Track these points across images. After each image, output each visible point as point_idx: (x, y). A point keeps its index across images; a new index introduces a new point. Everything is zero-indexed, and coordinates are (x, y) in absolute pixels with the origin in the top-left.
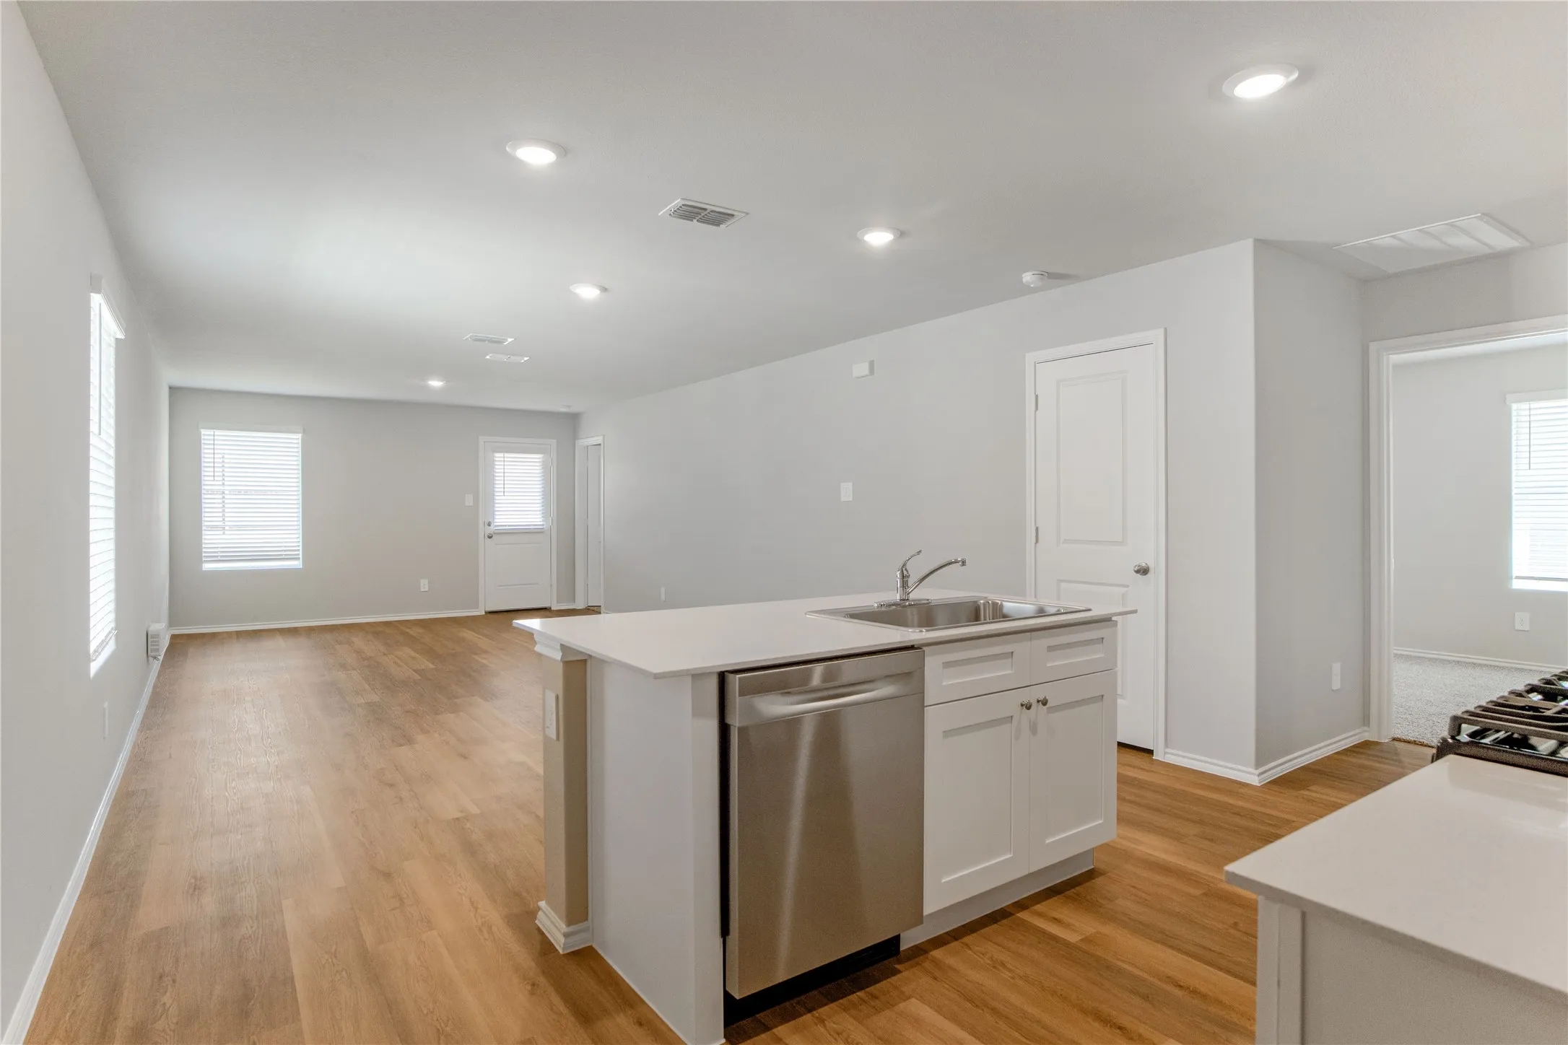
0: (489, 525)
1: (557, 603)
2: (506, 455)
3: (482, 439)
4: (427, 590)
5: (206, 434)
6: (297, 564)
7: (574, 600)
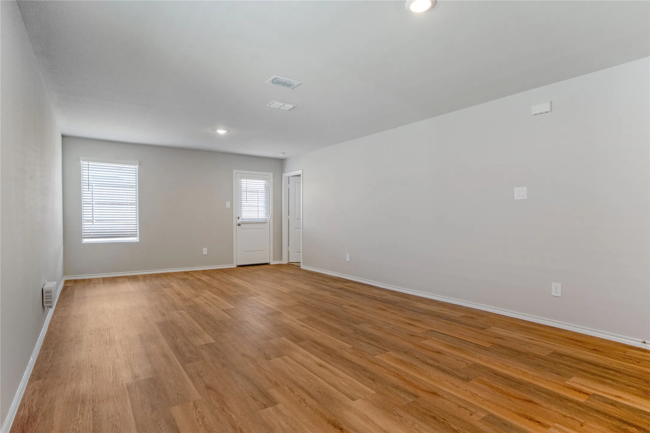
0: (239, 218)
1: (273, 261)
2: (248, 180)
3: (235, 171)
4: (207, 254)
5: (84, 164)
6: (135, 239)
7: (281, 260)
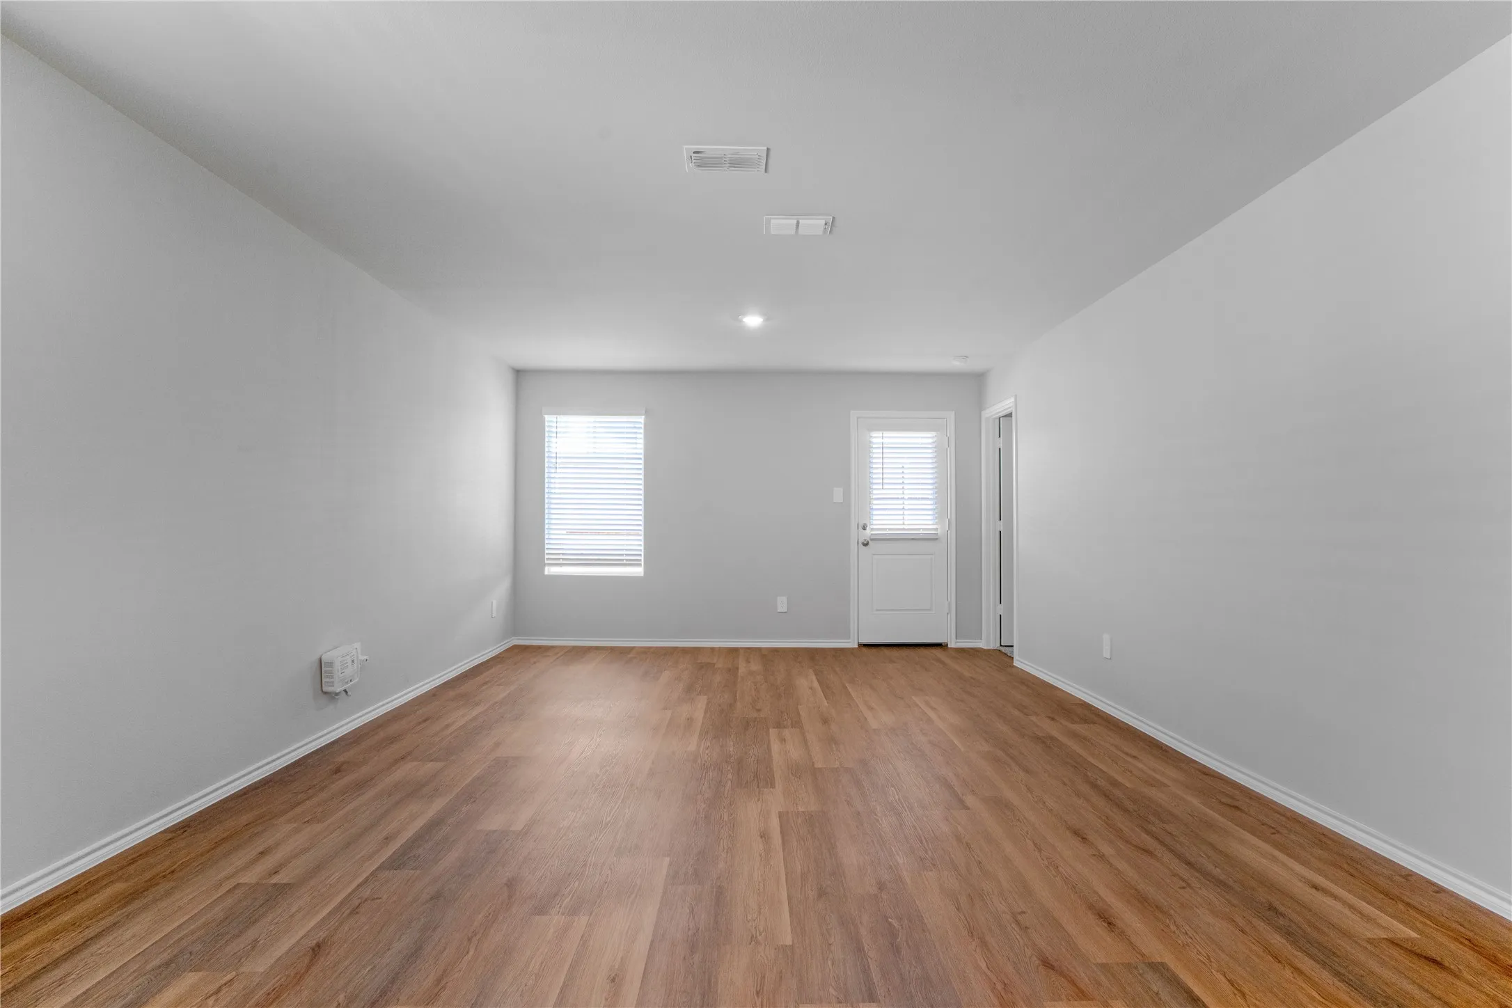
0: (864, 529)
1: (956, 639)
2: (886, 434)
3: (854, 414)
4: (785, 610)
5: (549, 421)
6: (639, 571)
7: (979, 637)
